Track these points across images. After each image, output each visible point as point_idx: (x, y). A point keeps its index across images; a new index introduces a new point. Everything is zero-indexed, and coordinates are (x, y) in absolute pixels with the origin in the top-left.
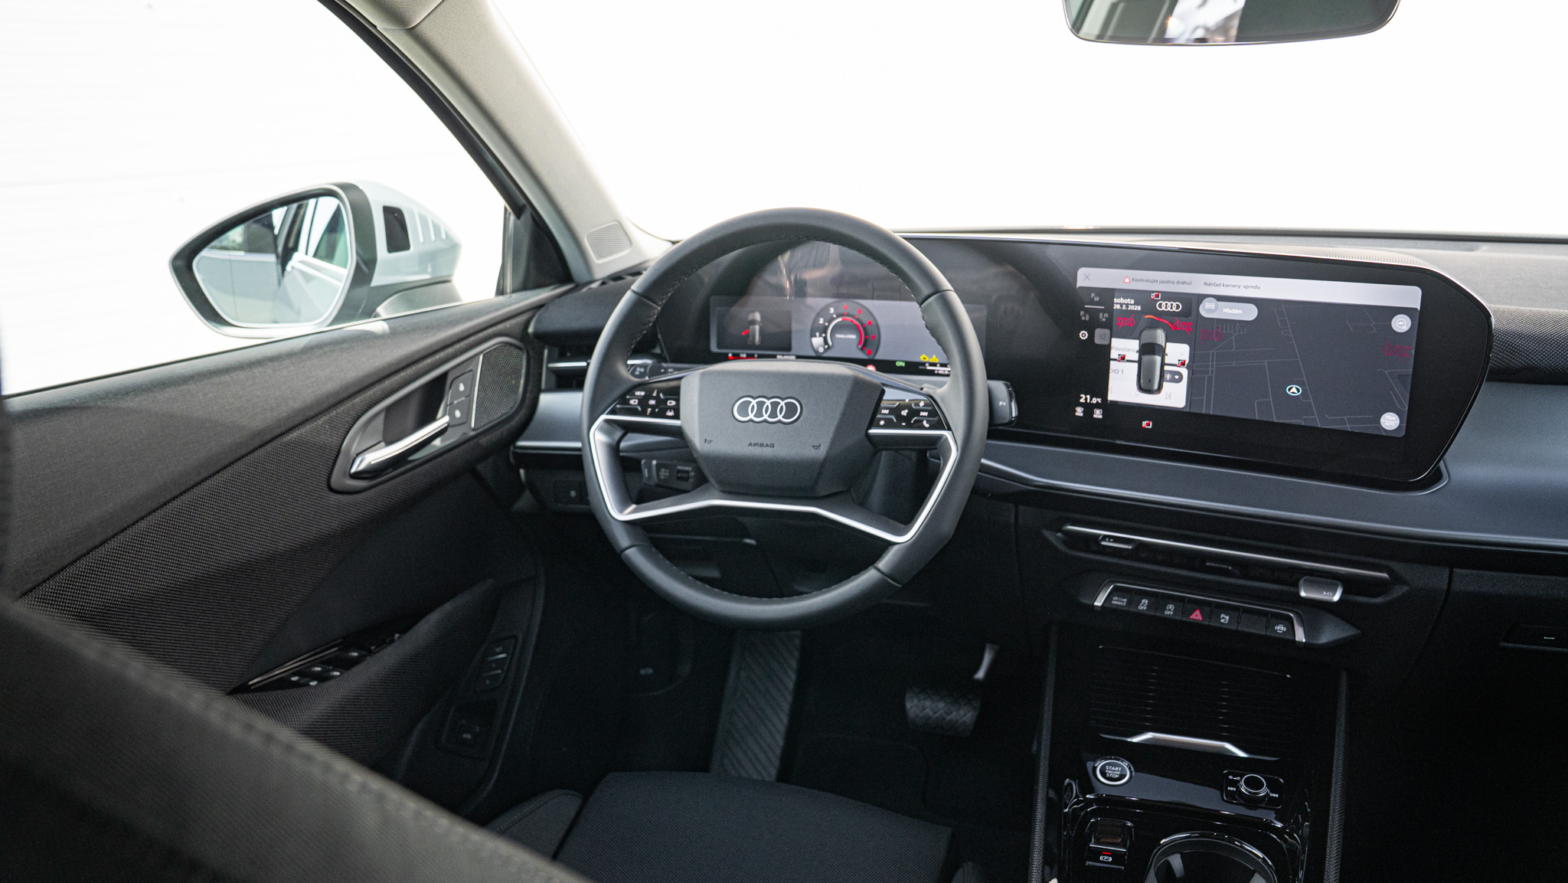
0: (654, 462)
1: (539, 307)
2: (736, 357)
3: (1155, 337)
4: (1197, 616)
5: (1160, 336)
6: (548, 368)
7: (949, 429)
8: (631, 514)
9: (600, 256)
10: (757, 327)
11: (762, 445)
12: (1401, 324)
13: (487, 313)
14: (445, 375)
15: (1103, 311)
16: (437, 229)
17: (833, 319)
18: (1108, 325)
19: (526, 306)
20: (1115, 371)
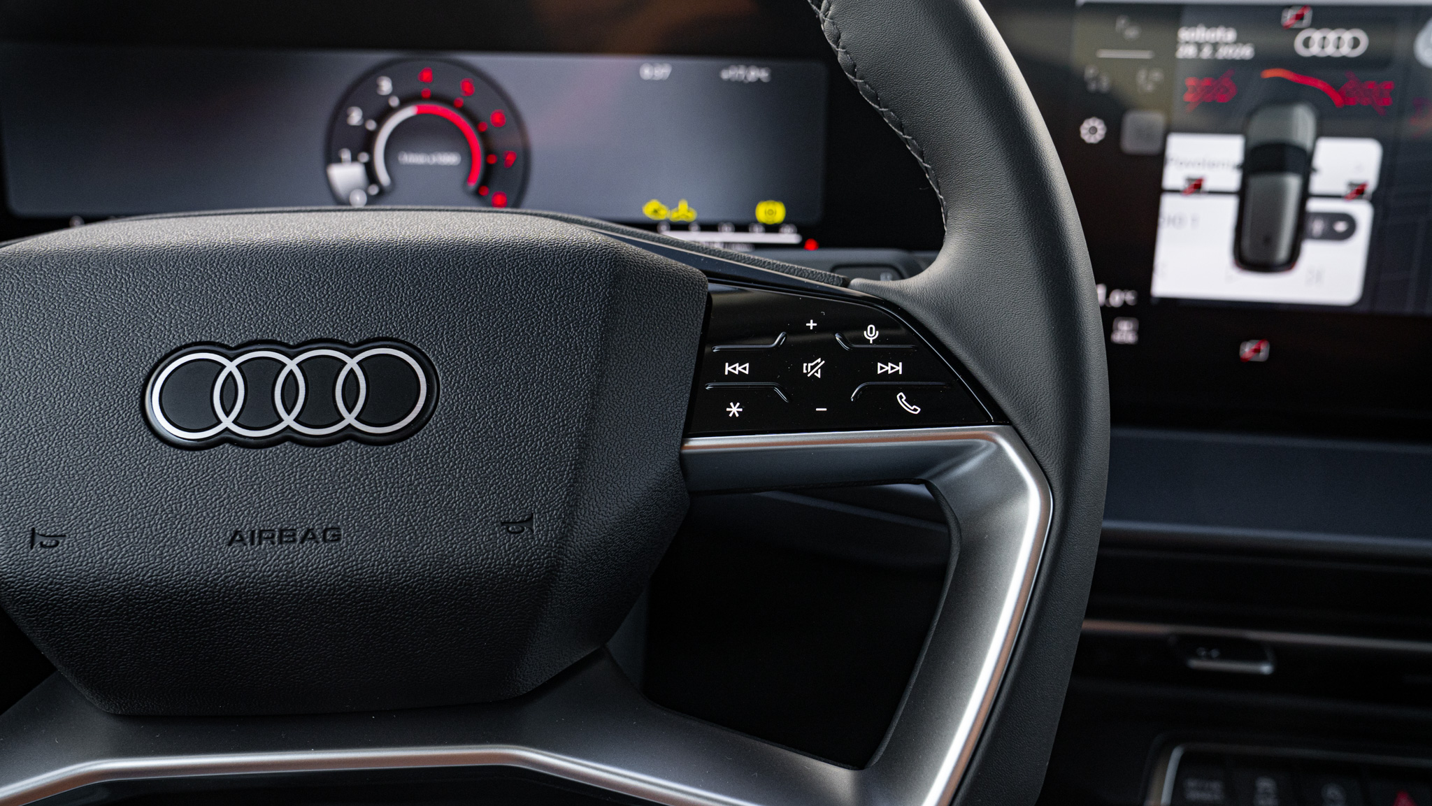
3: (1286, 126)
5: (1302, 123)
7: (1001, 418)
11: (286, 536)
15: (1149, 66)
17: (389, 112)
18: (1160, 101)
20: (1178, 221)
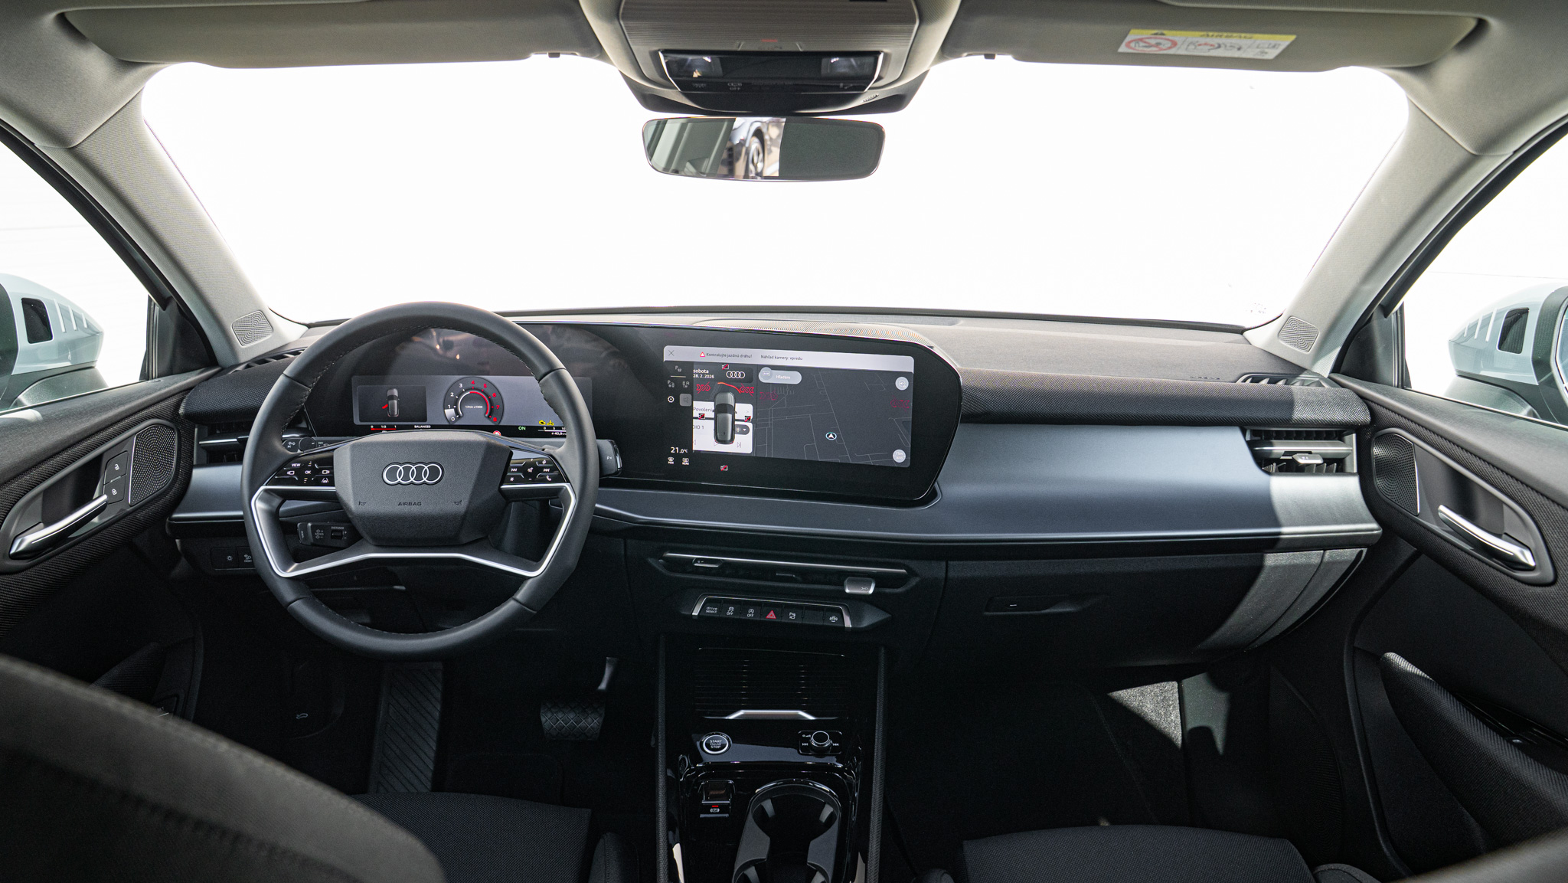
0: (310, 524)
1: (187, 390)
2: (378, 430)
3: (726, 399)
4: (771, 616)
5: (730, 398)
6: (199, 445)
7: (568, 481)
8: (293, 572)
9: (245, 342)
10: (396, 402)
11: (410, 504)
12: (902, 384)
13: (139, 398)
14: (100, 457)
15: (686, 380)
16: (78, 318)
17: (463, 393)
18: (689, 391)
19: (175, 389)
20: (698, 427)
